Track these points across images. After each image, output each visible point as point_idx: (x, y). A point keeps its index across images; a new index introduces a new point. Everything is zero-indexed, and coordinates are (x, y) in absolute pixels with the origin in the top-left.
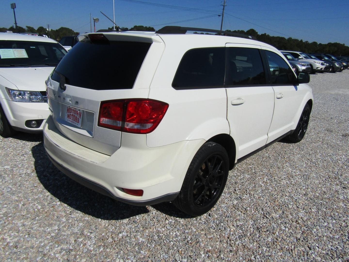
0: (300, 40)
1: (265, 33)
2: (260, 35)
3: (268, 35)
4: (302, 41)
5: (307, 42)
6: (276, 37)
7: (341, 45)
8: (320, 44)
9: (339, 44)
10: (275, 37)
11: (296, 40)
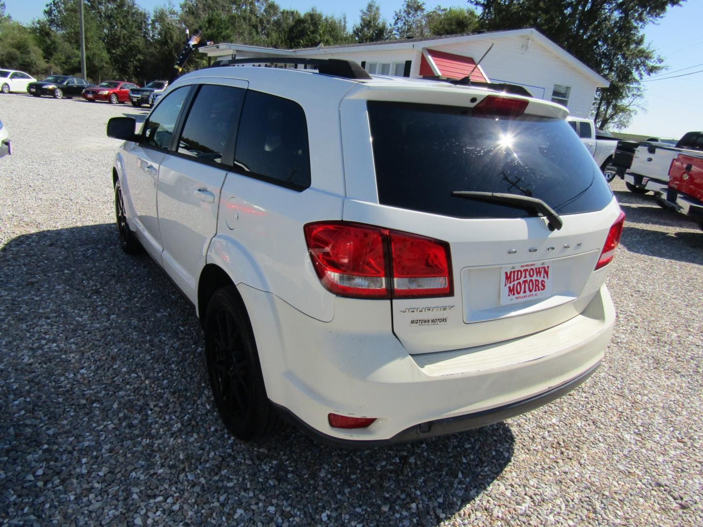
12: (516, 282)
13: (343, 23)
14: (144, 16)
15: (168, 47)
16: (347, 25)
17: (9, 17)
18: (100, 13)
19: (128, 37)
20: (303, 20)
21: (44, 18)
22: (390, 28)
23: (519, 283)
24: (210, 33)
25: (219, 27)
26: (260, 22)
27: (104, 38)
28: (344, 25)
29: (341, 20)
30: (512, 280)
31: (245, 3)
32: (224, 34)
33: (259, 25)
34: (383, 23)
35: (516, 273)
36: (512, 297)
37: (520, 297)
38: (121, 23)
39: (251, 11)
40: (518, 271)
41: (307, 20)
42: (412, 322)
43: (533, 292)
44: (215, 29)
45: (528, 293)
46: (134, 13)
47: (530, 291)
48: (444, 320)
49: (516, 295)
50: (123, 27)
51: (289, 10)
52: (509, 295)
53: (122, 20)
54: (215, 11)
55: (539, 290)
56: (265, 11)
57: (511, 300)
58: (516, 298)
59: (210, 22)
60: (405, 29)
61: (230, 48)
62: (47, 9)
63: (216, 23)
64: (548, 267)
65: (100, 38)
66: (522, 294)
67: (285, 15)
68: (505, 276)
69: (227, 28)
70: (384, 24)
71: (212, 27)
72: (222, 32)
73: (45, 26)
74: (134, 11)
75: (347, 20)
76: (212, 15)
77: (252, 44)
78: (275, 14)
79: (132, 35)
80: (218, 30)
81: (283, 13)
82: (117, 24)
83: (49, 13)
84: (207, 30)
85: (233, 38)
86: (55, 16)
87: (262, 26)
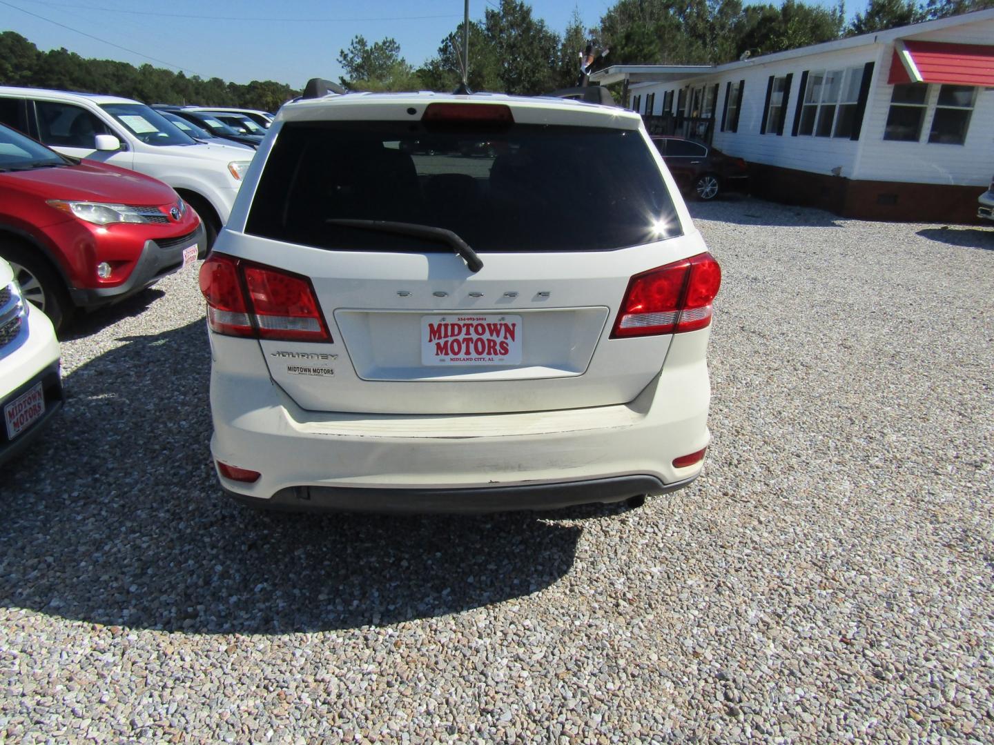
0: (176, 73)
1: (62, 49)
2: (47, 52)
3: (73, 54)
4: (181, 76)
5: (196, 78)
6: (103, 61)
7: (283, 87)
8: (232, 85)
9: (277, 84)
10: (99, 61)
11: (167, 73)
12: (450, 339)
13: (838, 14)
14: (554, 40)
15: (571, 78)
16: (845, 16)
17: (403, 61)
18: (501, 43)
19: (532, 70)
20: (771, 18)
21: (437, 57)
22: (920, 11)
23: (457, 341)
24: (627, 52)
25: (639, 43)
26: (710, 30)
27: (504, 74)
28: (840, 16)
29: (835, 10)
30: (443, 335)
31: (690, 5)
32: (646, 51)
33: (708, 34)
34: (909, 5)
35: (450, 328)
36: (442, 356)
37: (457, 359)
38: (524, 53)
39: (699, 15)
40: (453, 325)
41: (778, 17)
42: (290, 369)
43: (485, 355)
44: (634, 47)
45: (474, 355)
46: (542, 38)
47: (478, 353)
48: (330, 372)
49: (451, 356)
50: (527, 58)
51: (757, 5)
52: (437, 354)
53: (526, 50)
54: (635, 21)
55: (496, 353)
56: (721, 11)
57: (443, 360)
58: (452, 360)
59: (628, 37)
60: (948, 9)
61: (620, 72)
62: (442, 46)
63: (637, 38)
64: (514, 325)
65: (498, 75)
66: (462, 355)
67: (750, 12)
68: (428, 329)
69: (651, 43)
70: (911, 7)
71: (630, 45)
72: (643, 49)
73: (438, 67)
74: (541, 35)
75: (845, 8)
76: (632, 28)
77: (688, 63)
78: (735, 14)
79: (536, 68)
80: (638, 47)
81: (747, 10)
82: (519, 55)
83: (443, 50)
84: (623, 49)
85: (658, 56)
86: (450, 53)
87: (712, 34)
